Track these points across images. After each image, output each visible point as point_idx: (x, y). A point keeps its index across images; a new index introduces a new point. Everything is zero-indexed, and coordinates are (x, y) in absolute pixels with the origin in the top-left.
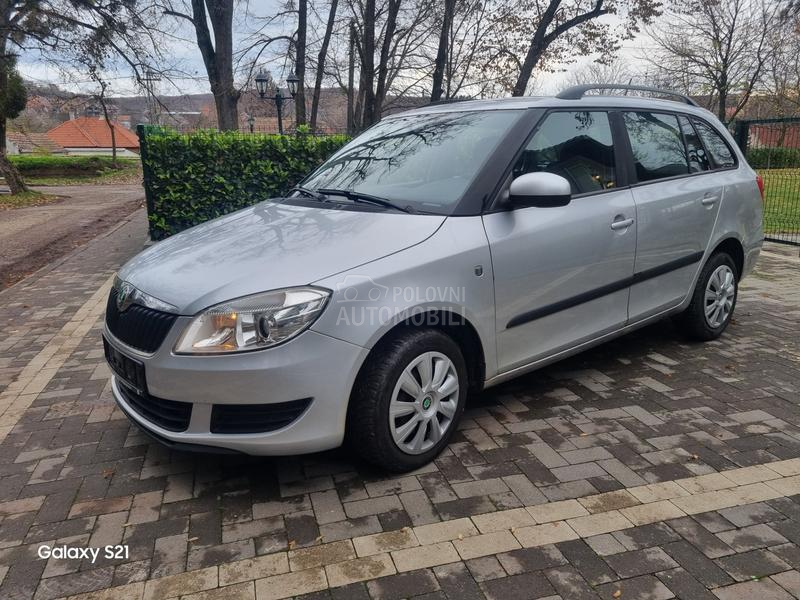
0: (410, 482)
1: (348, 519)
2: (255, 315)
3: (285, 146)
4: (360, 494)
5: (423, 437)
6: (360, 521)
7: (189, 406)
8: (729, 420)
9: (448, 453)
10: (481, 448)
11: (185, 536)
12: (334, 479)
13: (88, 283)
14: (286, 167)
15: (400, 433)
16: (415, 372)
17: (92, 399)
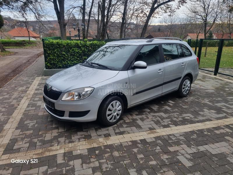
0: (111, 128)
1: (97, 135)
2: (78, 93)
3: (81, 44)
4: (100, 130)
5: (113, 119)
6: (100, 135)
7: (64, 112)
8: (182, 116)
9: (119, 122)
10: (126, 121)
11: (64, 138)
12: (94, 127)
13: (30, 80)
14: (81, 50)
15: (108, 118)
16: (112, 105)
17: (38, 110)
